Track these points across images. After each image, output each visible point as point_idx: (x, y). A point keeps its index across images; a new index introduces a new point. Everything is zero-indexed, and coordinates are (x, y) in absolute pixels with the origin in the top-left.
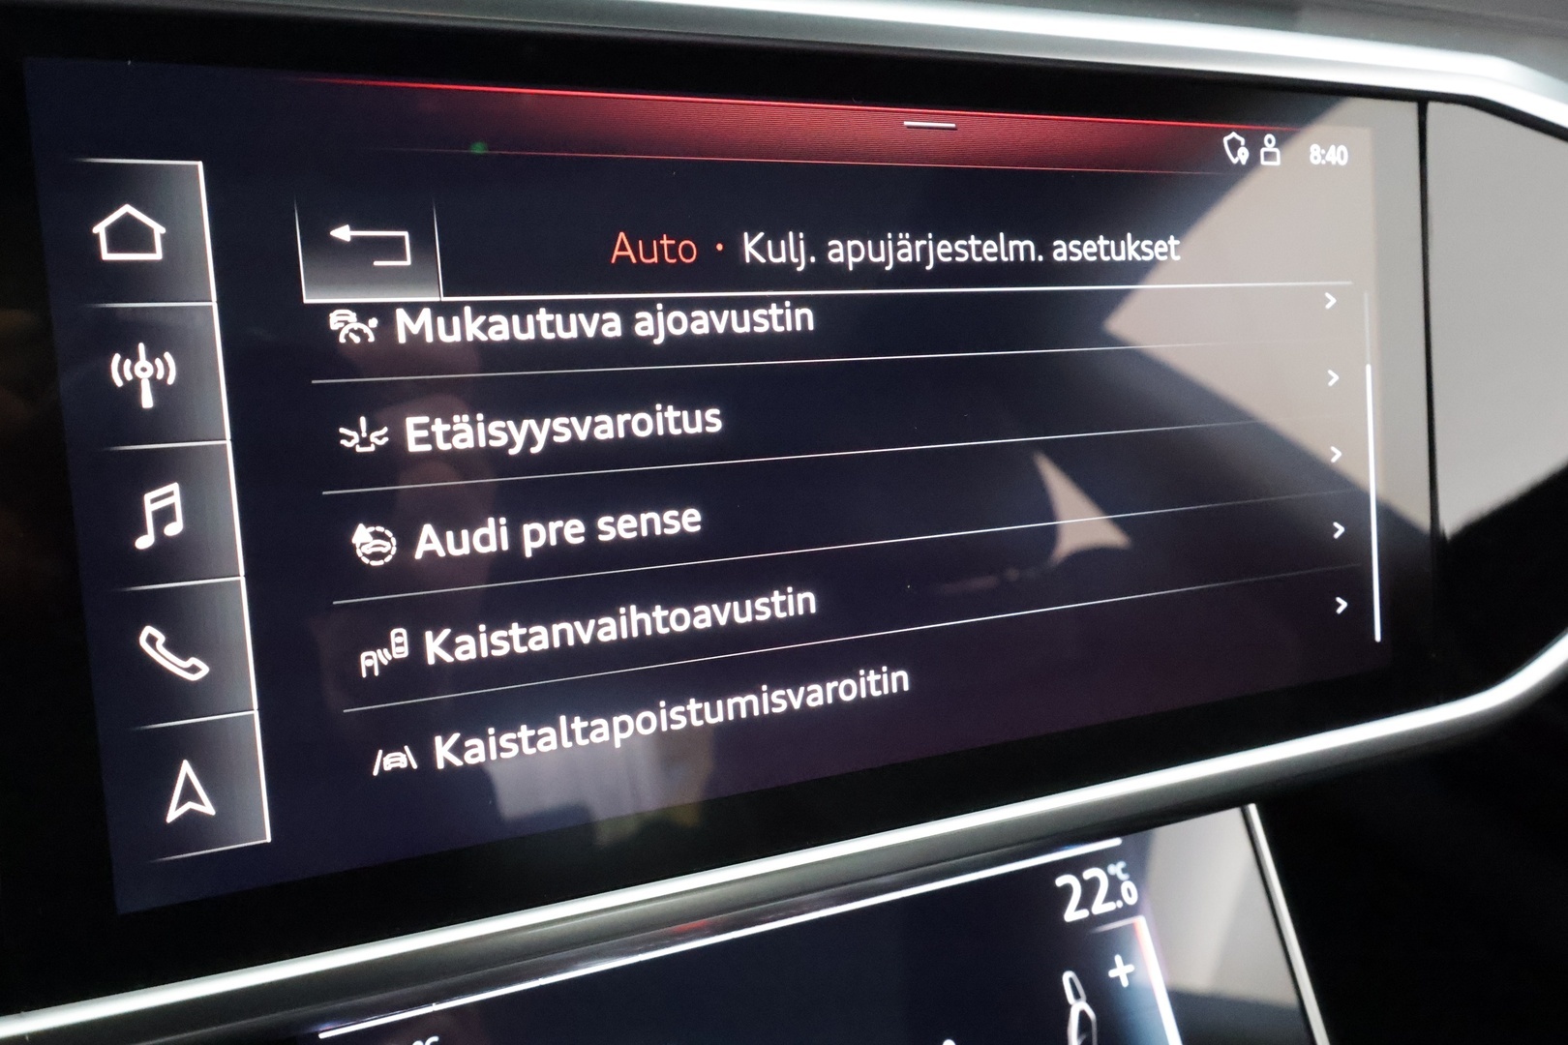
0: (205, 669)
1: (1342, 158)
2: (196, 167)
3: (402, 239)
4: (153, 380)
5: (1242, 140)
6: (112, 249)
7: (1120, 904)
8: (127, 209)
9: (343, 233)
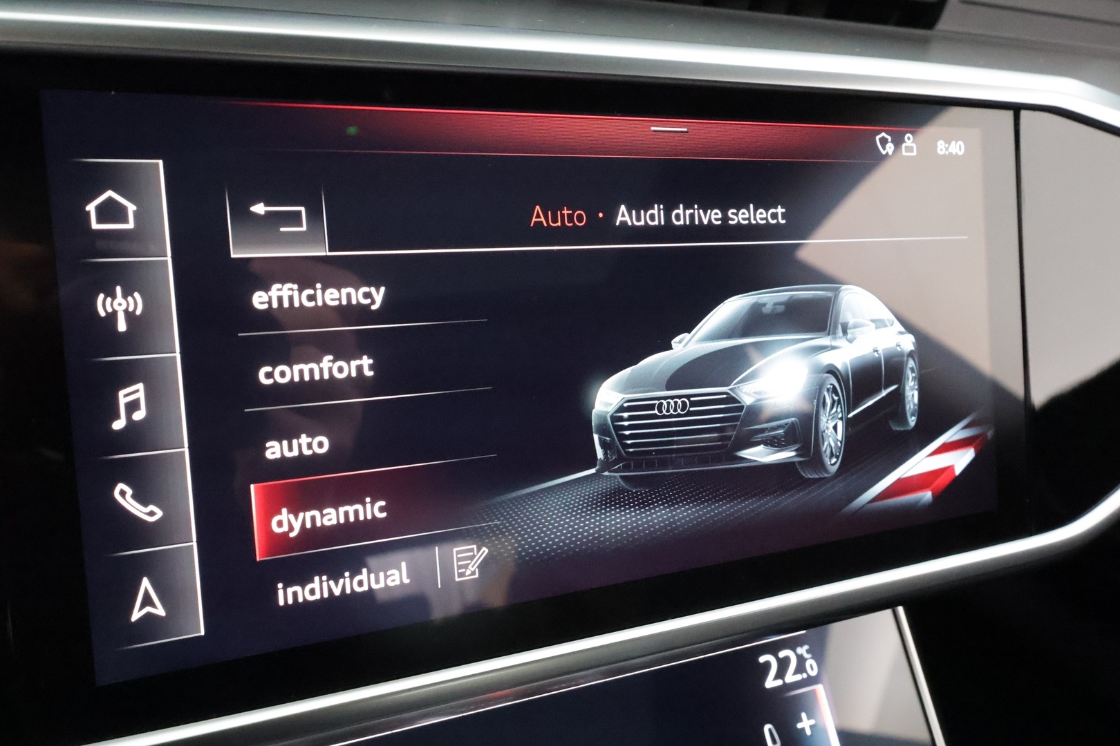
0: (159, 514)
1: (960, 150)
2: (158, 164)
3: (300, 212)
4: (126, 311)
5: (889, 138)
6: (99, 221)
7: (805, 676)
8: (110, 193)
9: (259, 209)
